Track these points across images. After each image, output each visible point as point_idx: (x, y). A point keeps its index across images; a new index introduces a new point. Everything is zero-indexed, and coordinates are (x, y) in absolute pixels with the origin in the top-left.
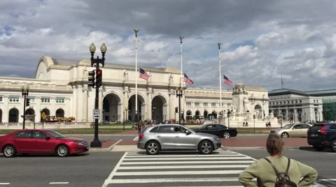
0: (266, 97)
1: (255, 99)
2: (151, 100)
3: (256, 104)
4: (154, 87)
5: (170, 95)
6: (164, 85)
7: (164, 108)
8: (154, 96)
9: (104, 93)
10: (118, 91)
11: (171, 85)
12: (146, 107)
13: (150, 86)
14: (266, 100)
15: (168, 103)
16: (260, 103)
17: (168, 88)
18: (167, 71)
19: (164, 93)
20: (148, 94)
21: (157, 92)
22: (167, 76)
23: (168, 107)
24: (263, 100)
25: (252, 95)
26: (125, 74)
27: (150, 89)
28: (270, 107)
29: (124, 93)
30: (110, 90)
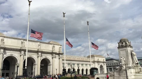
0: (105, 61)
1: (100, 62)
2: (40, 61)
3: (100, 65)
4: (43, 52)
5: (53, 58)
6: (49, 51)
7: (48, 67)
8: (42, 58)
9: (5, 55)
10: (16, 55)
11: (54, 52)
12: (36, 66)
13: (40, 52)
14: (105, 62)
15: (51, 63)
16: (102, 64)
17: (52, 53)
18: (51, 43)
19: (49, 57)
20: (38, 57)
21: (44, 56)
22: (51, 46)
23: (51, 66)
24: (104, 62)
25: (98, 59)
26: (22, 43)
27: (40, 53)
28: (107, 67)
29: (21, 56)
30: (10, 54)
